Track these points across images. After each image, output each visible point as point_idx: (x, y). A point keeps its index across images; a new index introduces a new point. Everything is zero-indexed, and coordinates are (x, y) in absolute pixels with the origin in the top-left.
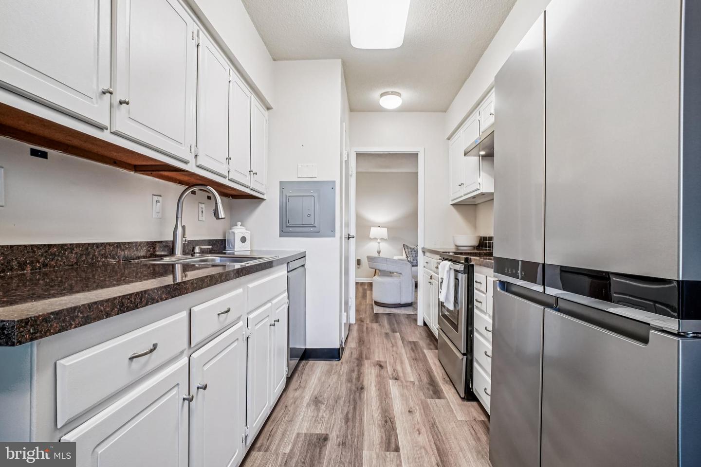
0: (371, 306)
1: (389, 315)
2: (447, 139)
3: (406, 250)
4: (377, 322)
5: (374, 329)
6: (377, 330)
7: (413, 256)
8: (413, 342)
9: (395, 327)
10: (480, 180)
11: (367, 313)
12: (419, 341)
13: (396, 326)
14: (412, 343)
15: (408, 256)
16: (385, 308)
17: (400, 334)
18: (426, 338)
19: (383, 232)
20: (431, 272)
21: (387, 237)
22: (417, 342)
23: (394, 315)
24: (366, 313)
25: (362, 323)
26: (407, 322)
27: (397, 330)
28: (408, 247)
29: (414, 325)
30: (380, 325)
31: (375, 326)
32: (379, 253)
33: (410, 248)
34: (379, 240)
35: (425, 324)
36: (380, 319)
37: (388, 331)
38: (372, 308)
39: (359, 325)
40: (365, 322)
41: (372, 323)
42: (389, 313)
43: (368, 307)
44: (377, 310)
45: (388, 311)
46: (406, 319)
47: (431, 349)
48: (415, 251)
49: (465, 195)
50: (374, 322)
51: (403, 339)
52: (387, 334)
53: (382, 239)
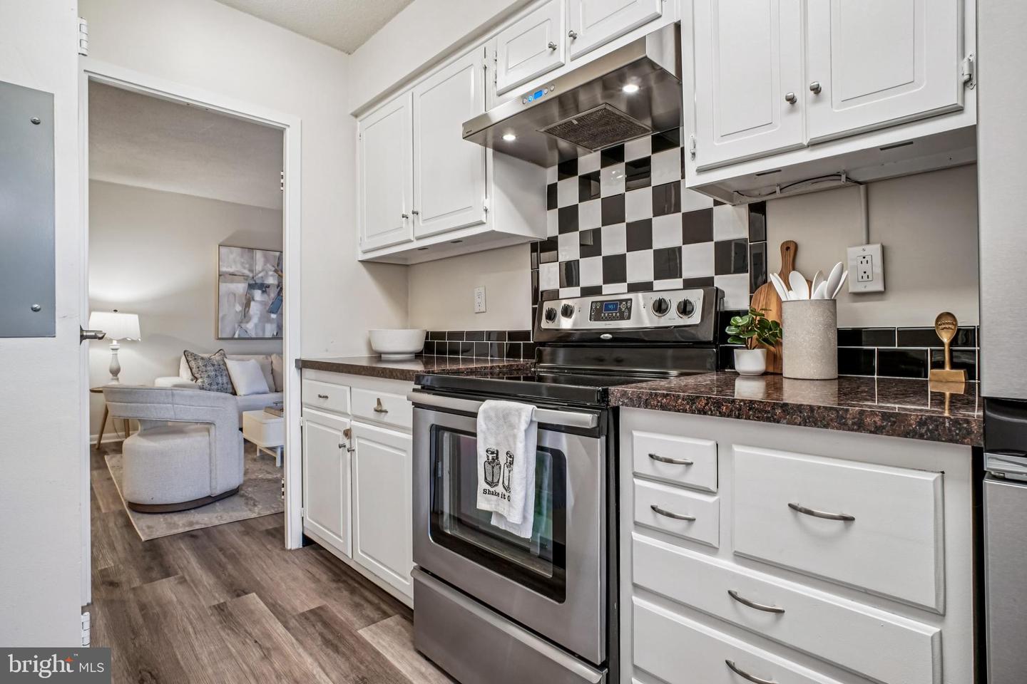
0: (120, 521)
1: (191, 536)
2: (352, 114)
3: (193, 364)
4: (167, 573)
5: (170, 602)
6: (181, 603)
7: (209, 376)
8: (312, 611)
9: (230, 575)
10: (487, 203)
11: (119, 547)
12: (325, 603)
13: (230, 567)
14: (312, 618)
15: (196, 375)
16: (167, 516)
17: (256, 594)
18: (334, 585)
19: (129, 324)
20: (346, 420)
21: (139, 335)
22: (320, 608)
23: (206, 531)
24: (113, 548)
25: (117, 594)
26: (255, 547)
27: (245, 585)
28: (195, 358)
29: (278, 551)
30: (183, 581)
31: (167, 589)
32: (115, 372)
33: (202, 358)
34: (115, 342)
35: (307, 541)
36: (170, 559)
37: (221, 598)
38: (129, 525)
39: (109, 603)
40: (125, 587)
41: (152, 580)
42: (187, 529)
43: (111, 525)
44: (147, 528)
45: (181, 523)
46: (247, 539)
47: (373, 622)
48: (213, 365)
49: (419, 239)
50: (154, 574)
51: (277, 610)
52: (220, 608)
53: (123, 341)
